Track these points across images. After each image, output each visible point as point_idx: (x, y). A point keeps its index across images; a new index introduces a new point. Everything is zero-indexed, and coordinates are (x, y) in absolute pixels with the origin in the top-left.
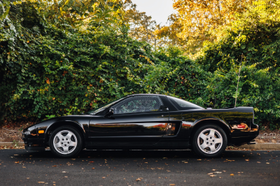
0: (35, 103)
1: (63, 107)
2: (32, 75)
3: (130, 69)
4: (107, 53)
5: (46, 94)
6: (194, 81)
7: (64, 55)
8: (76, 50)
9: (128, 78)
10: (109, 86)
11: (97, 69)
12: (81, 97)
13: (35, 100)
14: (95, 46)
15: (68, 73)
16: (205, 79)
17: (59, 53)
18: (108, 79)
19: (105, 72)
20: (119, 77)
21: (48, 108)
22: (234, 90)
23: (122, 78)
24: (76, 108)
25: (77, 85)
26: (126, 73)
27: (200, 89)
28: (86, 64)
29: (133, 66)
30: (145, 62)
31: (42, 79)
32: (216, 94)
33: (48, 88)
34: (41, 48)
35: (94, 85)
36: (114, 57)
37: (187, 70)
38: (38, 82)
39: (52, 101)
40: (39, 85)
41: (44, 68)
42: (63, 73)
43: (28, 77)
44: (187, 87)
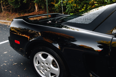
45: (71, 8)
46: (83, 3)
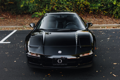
0: (29, 7)
1: (41, 8)
5: (33, 3)
12: (49, 4)
21: (34, 9)
24: (47, 9)
33: (34, 0)
45: (34, 7)
46: (44, 3)
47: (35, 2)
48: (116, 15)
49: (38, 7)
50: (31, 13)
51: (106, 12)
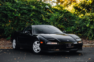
0: (5, 30)
2: (3, 18)
3: (43, 15)
4: (34, 9)
5: (9, 26)
6: (70, 20)
7: (16, 10)
8: (21, 8)
9: (43, 19)
10: (35, 22)
11: (30, 16)
12: (24, 27)
13: (5, 29)
14: (29, 6)
15: (18, 18)
16: (74, 19)
17: (14, 9)
18: (35, 20)
19: (33, 17)
20: (39, 19)
21: (10, 32)
22: (87, 23)
23: (40, 19)
25: (22, 22)
26: (42, 17)
27: (73, 23)
28: (25, 14)
29: (45, 14)
30: (49, 12)
31: (7, 20)
32: (79, 25)
33: (10, 24)
34: (6, 7)
35: (29, 22)
36: (37, 11)
37: (67, 15)
38: (6, 21)
39: (12, 29)
40: (6, 23)
41: (8, 16)
42: (16, 18)
43: (2, 20)
44: (67, 22)
46: (19, 27)
47: (11, 25)
48: (90, 37)
49: (13, 30)
50: (7, 36)
51: (80, 35)
